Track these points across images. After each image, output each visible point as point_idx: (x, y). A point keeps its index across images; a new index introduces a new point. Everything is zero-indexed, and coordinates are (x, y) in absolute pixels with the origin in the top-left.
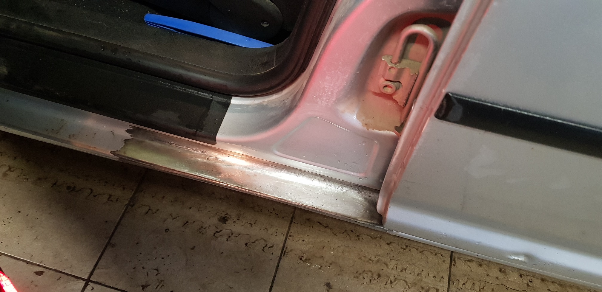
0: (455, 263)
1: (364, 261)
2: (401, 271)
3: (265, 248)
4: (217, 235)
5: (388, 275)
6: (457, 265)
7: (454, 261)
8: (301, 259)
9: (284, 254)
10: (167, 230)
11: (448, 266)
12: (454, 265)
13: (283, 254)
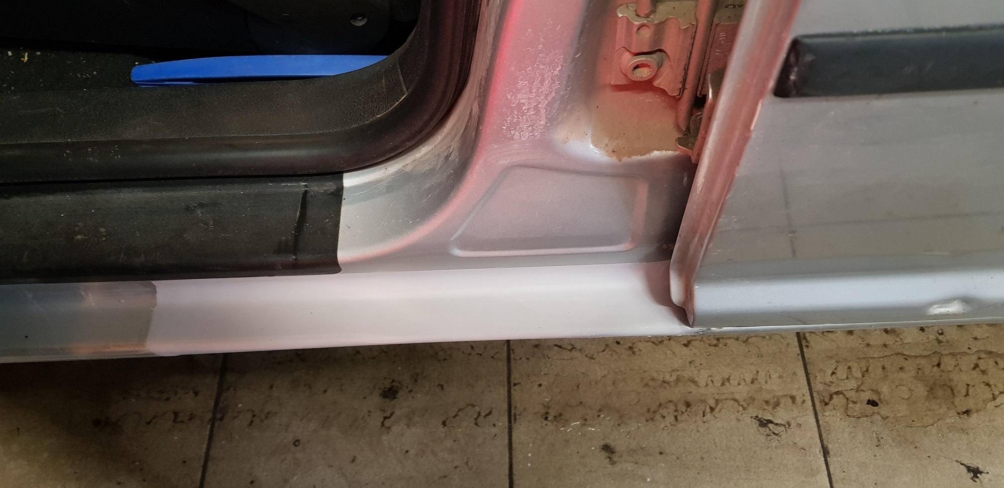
0: (807, 341)
1: (655, 388)
2: (723, 384)
3: (478, 420)
4: (387, 423)
5: (703, 398)
6: (812, 344)
7: (805, 338)
8: (546, 419)
9: (515, 420)
10: (297, 443)
11: (798, 350)
12: (807, 346)
13: (513, 419)
